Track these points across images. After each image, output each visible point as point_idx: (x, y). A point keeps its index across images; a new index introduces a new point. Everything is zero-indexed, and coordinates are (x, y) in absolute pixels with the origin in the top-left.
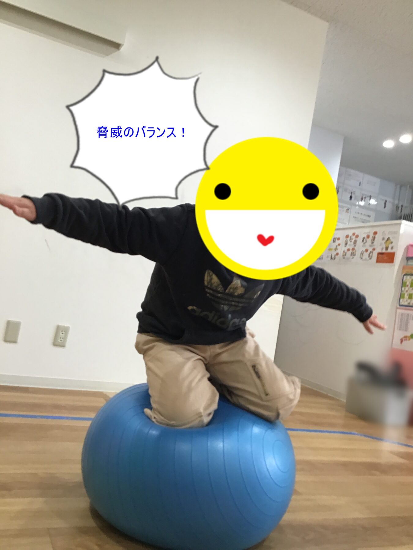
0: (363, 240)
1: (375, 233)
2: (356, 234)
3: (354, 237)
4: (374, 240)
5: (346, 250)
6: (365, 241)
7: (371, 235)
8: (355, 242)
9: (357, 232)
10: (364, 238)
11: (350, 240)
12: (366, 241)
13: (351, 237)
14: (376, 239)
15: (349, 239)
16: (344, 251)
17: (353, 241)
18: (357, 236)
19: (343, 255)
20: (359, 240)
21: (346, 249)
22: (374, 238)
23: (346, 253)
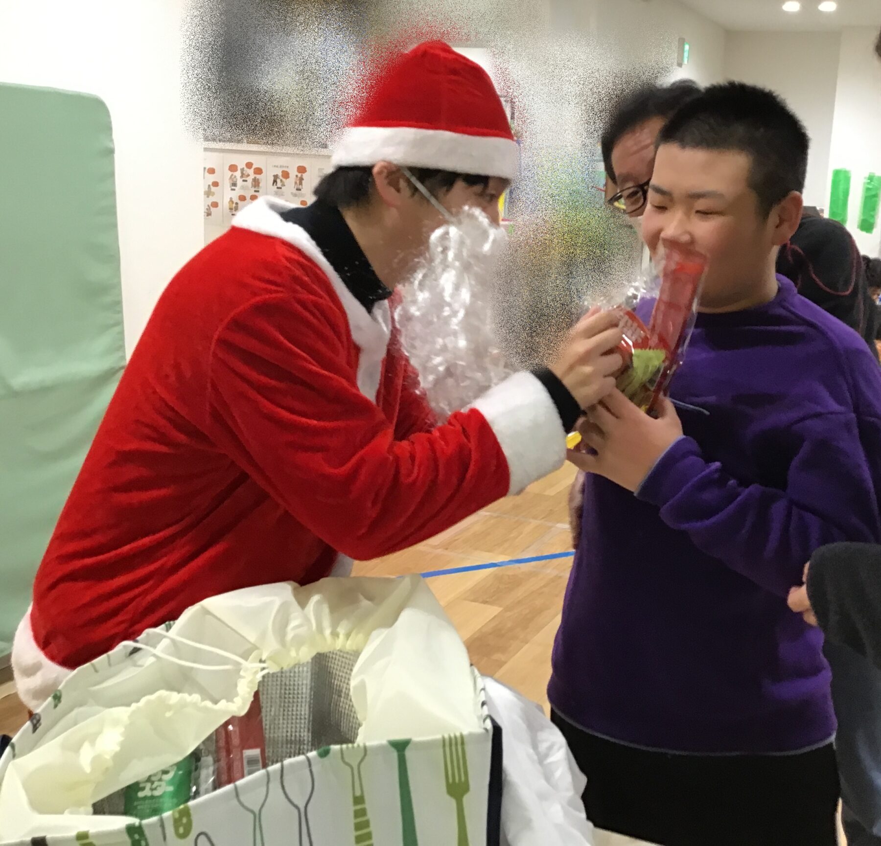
0: (275, 182)
1: (302, 170)
2: (254, 167)
3: (251, 172)
4: (301, 183)
5: (236, 200)
6: (279, 184)
7: (293, 173)
8: (256, 183)
9: (257, 161)
10: (276, 177)
11: (242, 177)
12: (283, 185)
13: (242, 170)
14: (303, 182)
15: (238, 174)
16: (231, 201)
17: (250, 179)
18: (259, 171)
19: (231, 209)
20: (266, 179)
21: (235, 196)
22: (301, 179)
23: (237, 204)
